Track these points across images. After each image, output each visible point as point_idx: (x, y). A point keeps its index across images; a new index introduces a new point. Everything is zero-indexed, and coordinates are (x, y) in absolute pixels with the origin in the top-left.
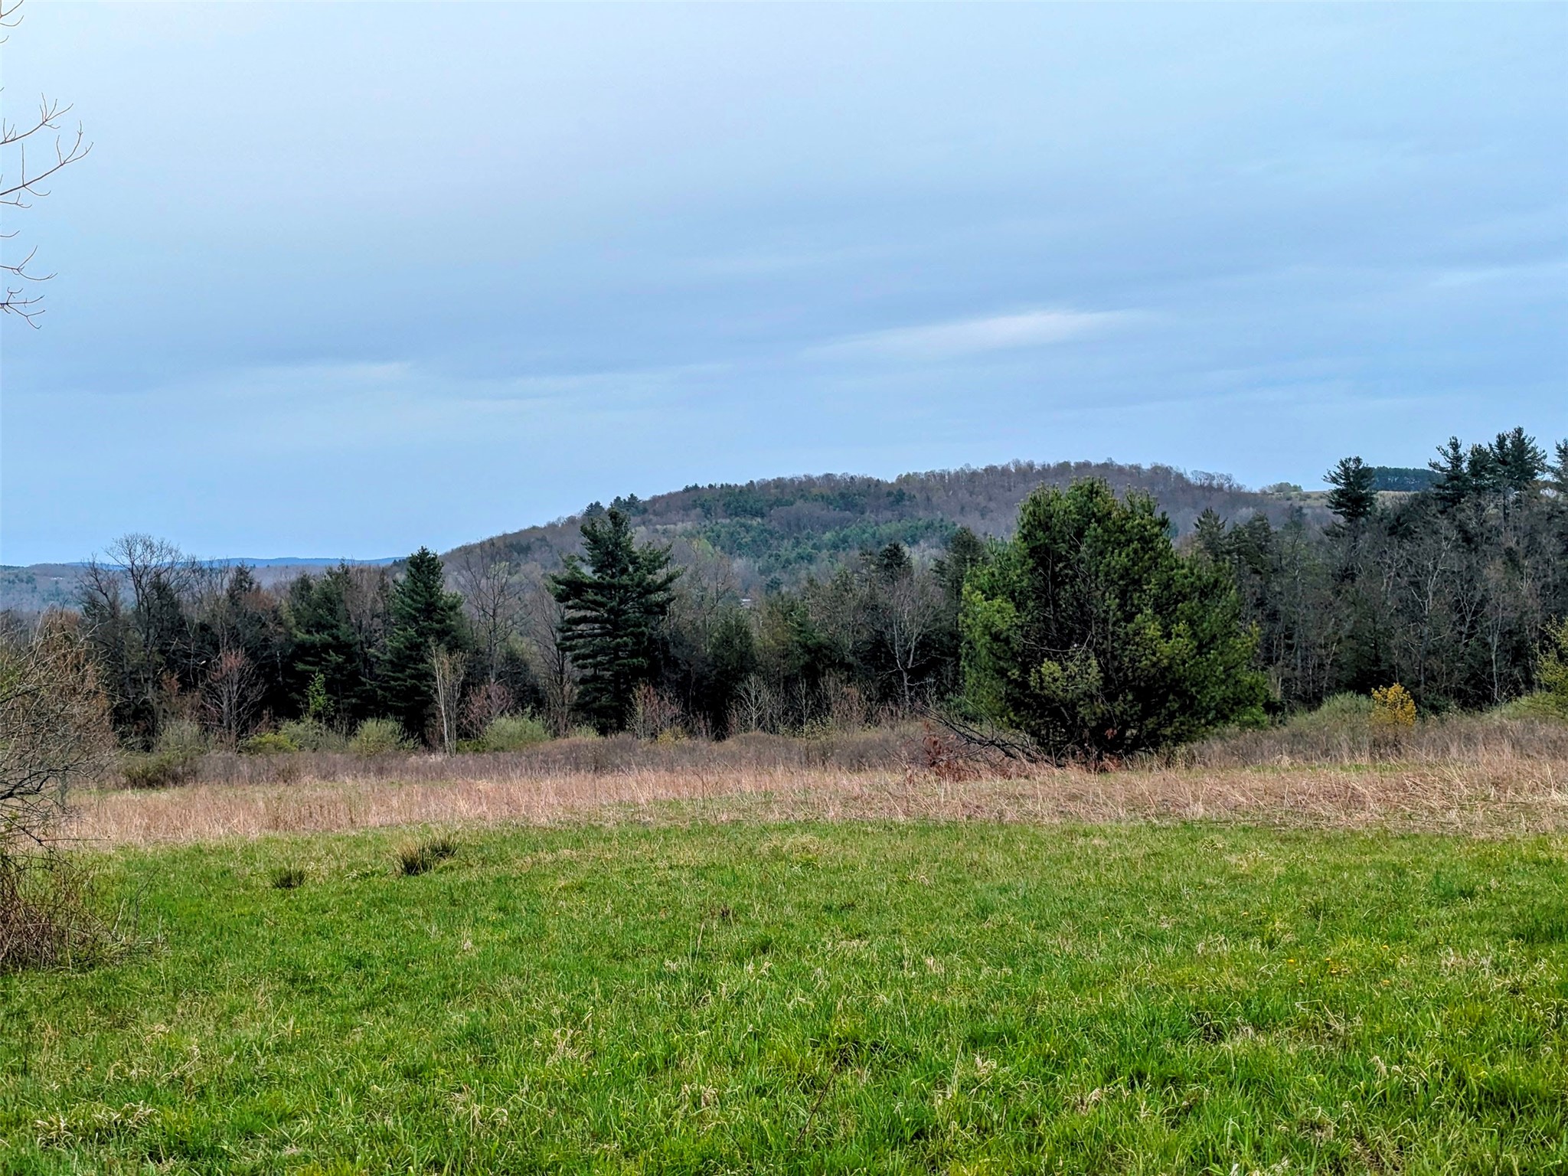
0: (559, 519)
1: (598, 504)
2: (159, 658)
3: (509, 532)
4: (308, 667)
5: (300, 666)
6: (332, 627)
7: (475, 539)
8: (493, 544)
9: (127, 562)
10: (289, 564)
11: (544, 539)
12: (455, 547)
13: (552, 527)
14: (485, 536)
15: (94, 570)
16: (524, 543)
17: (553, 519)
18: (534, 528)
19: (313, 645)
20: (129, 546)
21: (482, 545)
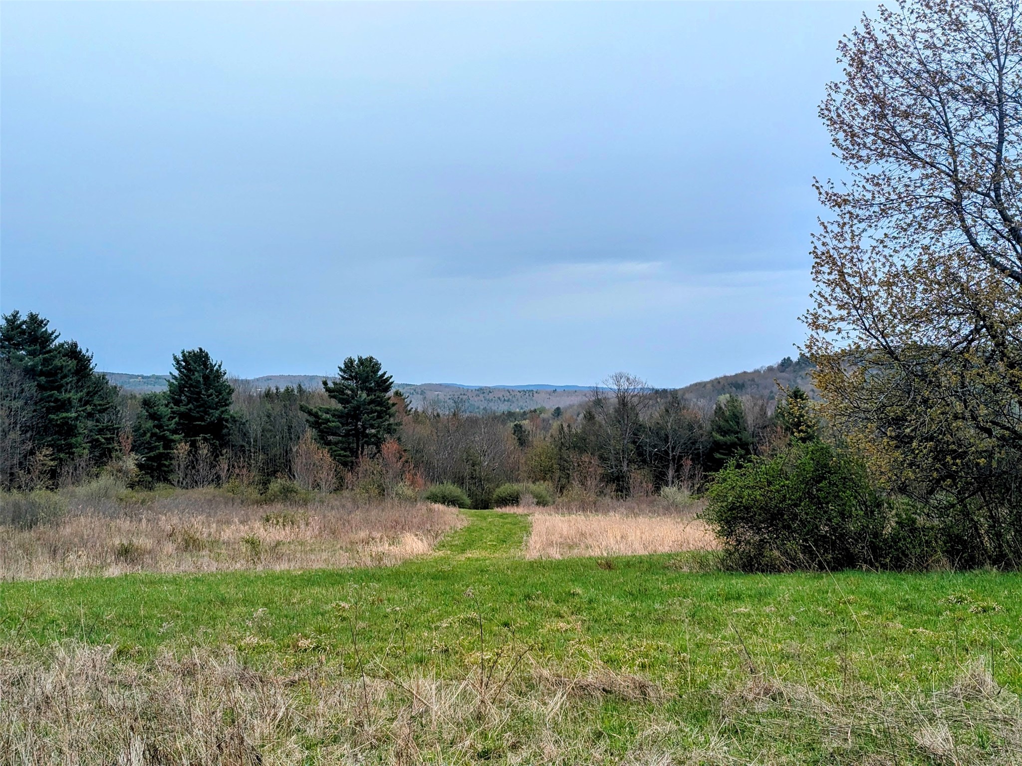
0: (762, 367)
1: (789, 358)
2: (631, 446)
3: (728, 374)
4: (722, 456)
5: (718, 456)
6: (737, 433)
7: (707, 378)
8: (719, 382)
9: (616, 387)
10: (577, 390)
11: (753, 380)
12: (692, 383)
13: (757, 372)
14: (713, 377)
15: (596, 391)
16: (740, 382)
17: (758, 367)
18: (745, 372)
19: (726, 443)
20: (618, 378)
21: (712, 381)
